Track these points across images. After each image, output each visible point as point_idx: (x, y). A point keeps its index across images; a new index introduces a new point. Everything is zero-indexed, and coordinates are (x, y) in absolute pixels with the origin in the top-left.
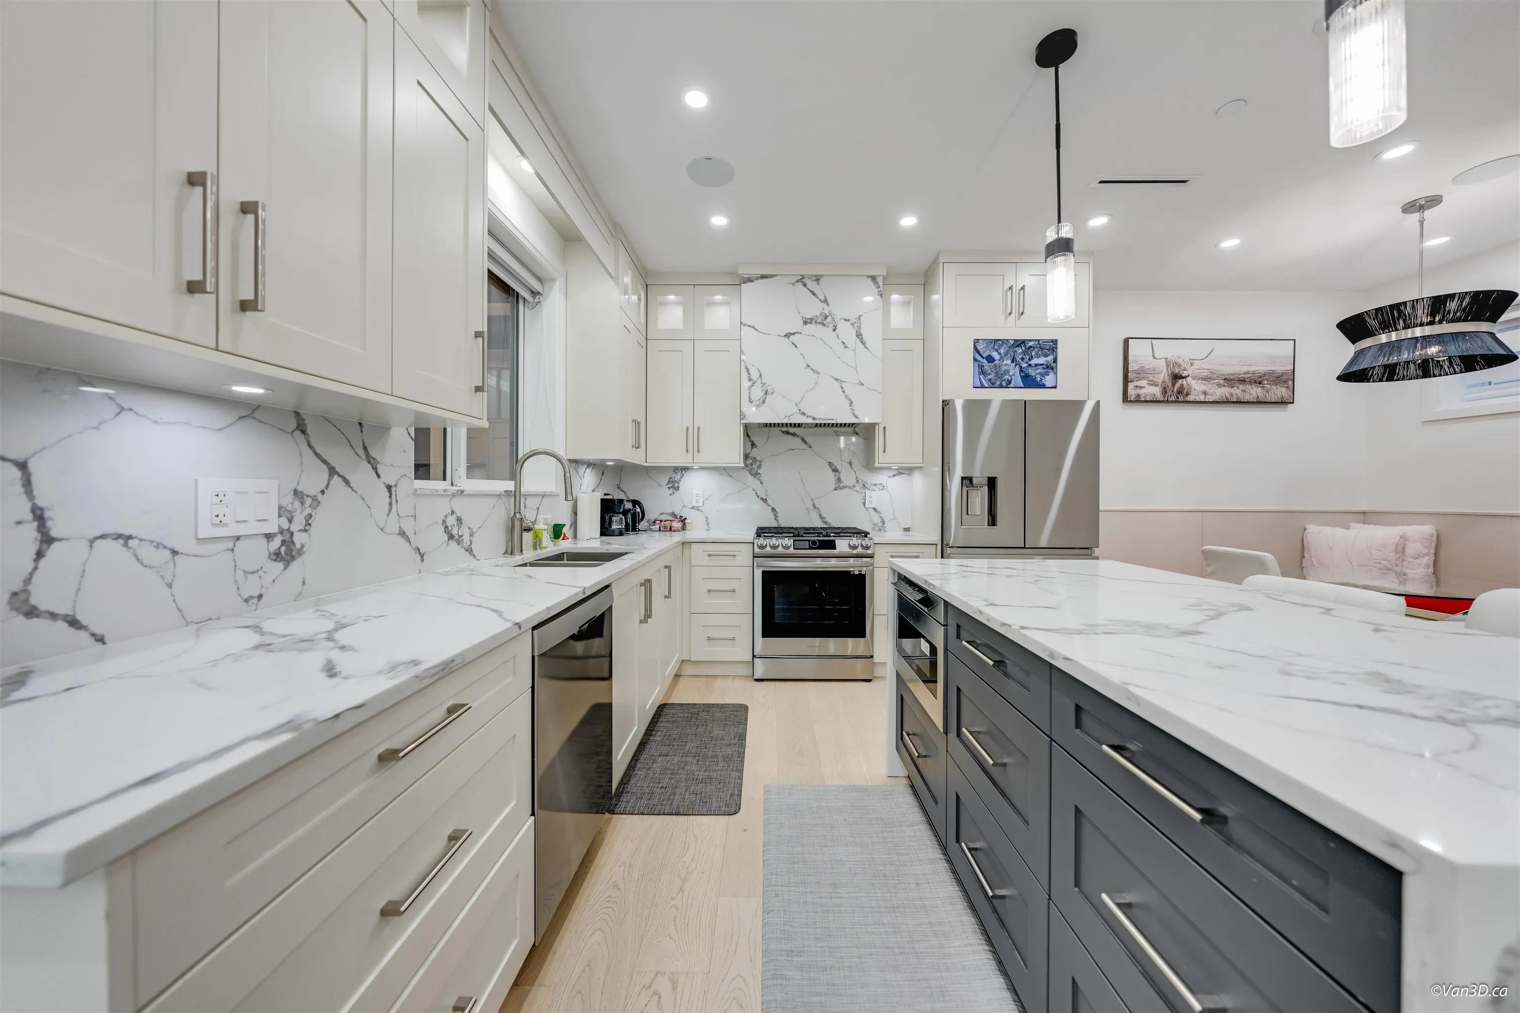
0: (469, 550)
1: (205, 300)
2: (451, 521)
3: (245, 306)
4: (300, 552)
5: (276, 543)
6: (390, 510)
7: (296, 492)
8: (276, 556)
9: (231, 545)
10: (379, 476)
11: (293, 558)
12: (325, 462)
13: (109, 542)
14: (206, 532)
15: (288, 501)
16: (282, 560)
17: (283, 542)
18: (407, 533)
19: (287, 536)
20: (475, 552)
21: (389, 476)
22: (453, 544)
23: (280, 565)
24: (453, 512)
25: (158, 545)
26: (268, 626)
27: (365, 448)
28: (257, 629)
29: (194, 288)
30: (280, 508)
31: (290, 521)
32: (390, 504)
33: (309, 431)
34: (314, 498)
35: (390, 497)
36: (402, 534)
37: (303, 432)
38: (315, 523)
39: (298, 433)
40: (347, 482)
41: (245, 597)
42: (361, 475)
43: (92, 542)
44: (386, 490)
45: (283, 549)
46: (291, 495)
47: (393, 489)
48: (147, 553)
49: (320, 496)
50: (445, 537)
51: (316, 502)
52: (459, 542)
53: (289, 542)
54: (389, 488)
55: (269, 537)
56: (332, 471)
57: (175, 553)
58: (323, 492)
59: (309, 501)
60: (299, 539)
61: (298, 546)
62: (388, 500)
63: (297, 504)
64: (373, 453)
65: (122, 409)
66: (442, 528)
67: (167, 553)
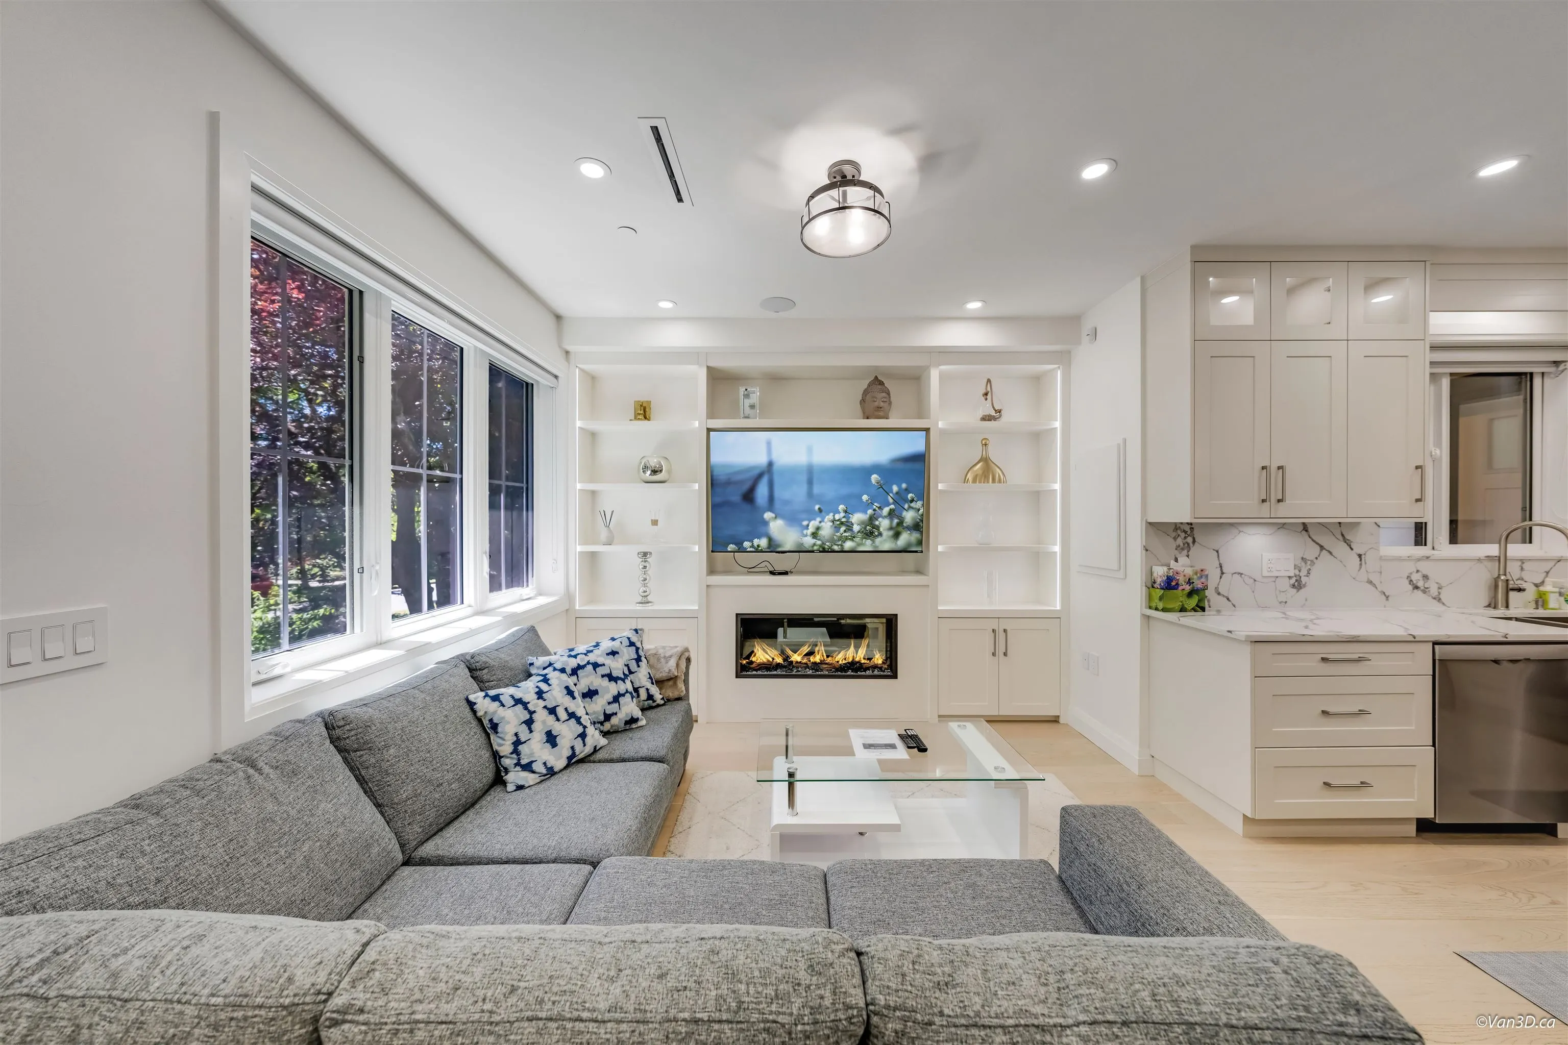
0: (1438, 599)
1: (1267, 504)
2: (1416, 577)
3: (1279, 501)
4: (1305, 586)
5: (1293, 581)
6: (1360, 568)
7: (1302, 558)
8: (1294, 586)
9: (1274, 579)
10: (1352, 549)
11: (1301, 588)
12: (1317, 544)
13: (1236, 575)
14: (1265, 574)
15: (1299, 562)
16: (1296, 588)
17: (1296, 580)
18: (1374, 582)
19: (1298, 578)
20: (1443, 600)
21: (1358, 549)
22: (1418, 593)
23: (1295, 590)
24: (1418, 571)
25: (1250, 578)
26: (1288, 613)
27: (1343, 535)
28: (1284, 613)
29: (1263, 501)
30: (1295, 565)
31: (1300, 571)
32: (1361, 564)
33: (1309, 530)
34: (1312, 561)
35: (1361, 560)
36: (1370, 582)
37: (1306, 531)
38: (1312, 572)
39: (1304, 532)
40: (1330, 553)
41: (1280, 600)
42: (1340, 549)
43: (1233, 574)
44: (1357, 557)
45: (1296, 584)
46: (1300, 559)
47: (1363, 556)
48: (1246, 579)
49: (1315, 560)
50: (1411, 587)
51: (1313, 563)
52: (1424, 592)
53: (1299, 581)
54: (1360, 556)
55: (1290, 577)
56: (1322, 547)
57: (1255, 580)
58: (1317, 558)
59: (1309, 563)
60: (1304, 580)
61: (1303, 583)
62: (1359, 563)
63: (1303, 564)
64: (1347, 537)
65: (1240, 532)
66: (1407, 582)
67: (1252, 580)
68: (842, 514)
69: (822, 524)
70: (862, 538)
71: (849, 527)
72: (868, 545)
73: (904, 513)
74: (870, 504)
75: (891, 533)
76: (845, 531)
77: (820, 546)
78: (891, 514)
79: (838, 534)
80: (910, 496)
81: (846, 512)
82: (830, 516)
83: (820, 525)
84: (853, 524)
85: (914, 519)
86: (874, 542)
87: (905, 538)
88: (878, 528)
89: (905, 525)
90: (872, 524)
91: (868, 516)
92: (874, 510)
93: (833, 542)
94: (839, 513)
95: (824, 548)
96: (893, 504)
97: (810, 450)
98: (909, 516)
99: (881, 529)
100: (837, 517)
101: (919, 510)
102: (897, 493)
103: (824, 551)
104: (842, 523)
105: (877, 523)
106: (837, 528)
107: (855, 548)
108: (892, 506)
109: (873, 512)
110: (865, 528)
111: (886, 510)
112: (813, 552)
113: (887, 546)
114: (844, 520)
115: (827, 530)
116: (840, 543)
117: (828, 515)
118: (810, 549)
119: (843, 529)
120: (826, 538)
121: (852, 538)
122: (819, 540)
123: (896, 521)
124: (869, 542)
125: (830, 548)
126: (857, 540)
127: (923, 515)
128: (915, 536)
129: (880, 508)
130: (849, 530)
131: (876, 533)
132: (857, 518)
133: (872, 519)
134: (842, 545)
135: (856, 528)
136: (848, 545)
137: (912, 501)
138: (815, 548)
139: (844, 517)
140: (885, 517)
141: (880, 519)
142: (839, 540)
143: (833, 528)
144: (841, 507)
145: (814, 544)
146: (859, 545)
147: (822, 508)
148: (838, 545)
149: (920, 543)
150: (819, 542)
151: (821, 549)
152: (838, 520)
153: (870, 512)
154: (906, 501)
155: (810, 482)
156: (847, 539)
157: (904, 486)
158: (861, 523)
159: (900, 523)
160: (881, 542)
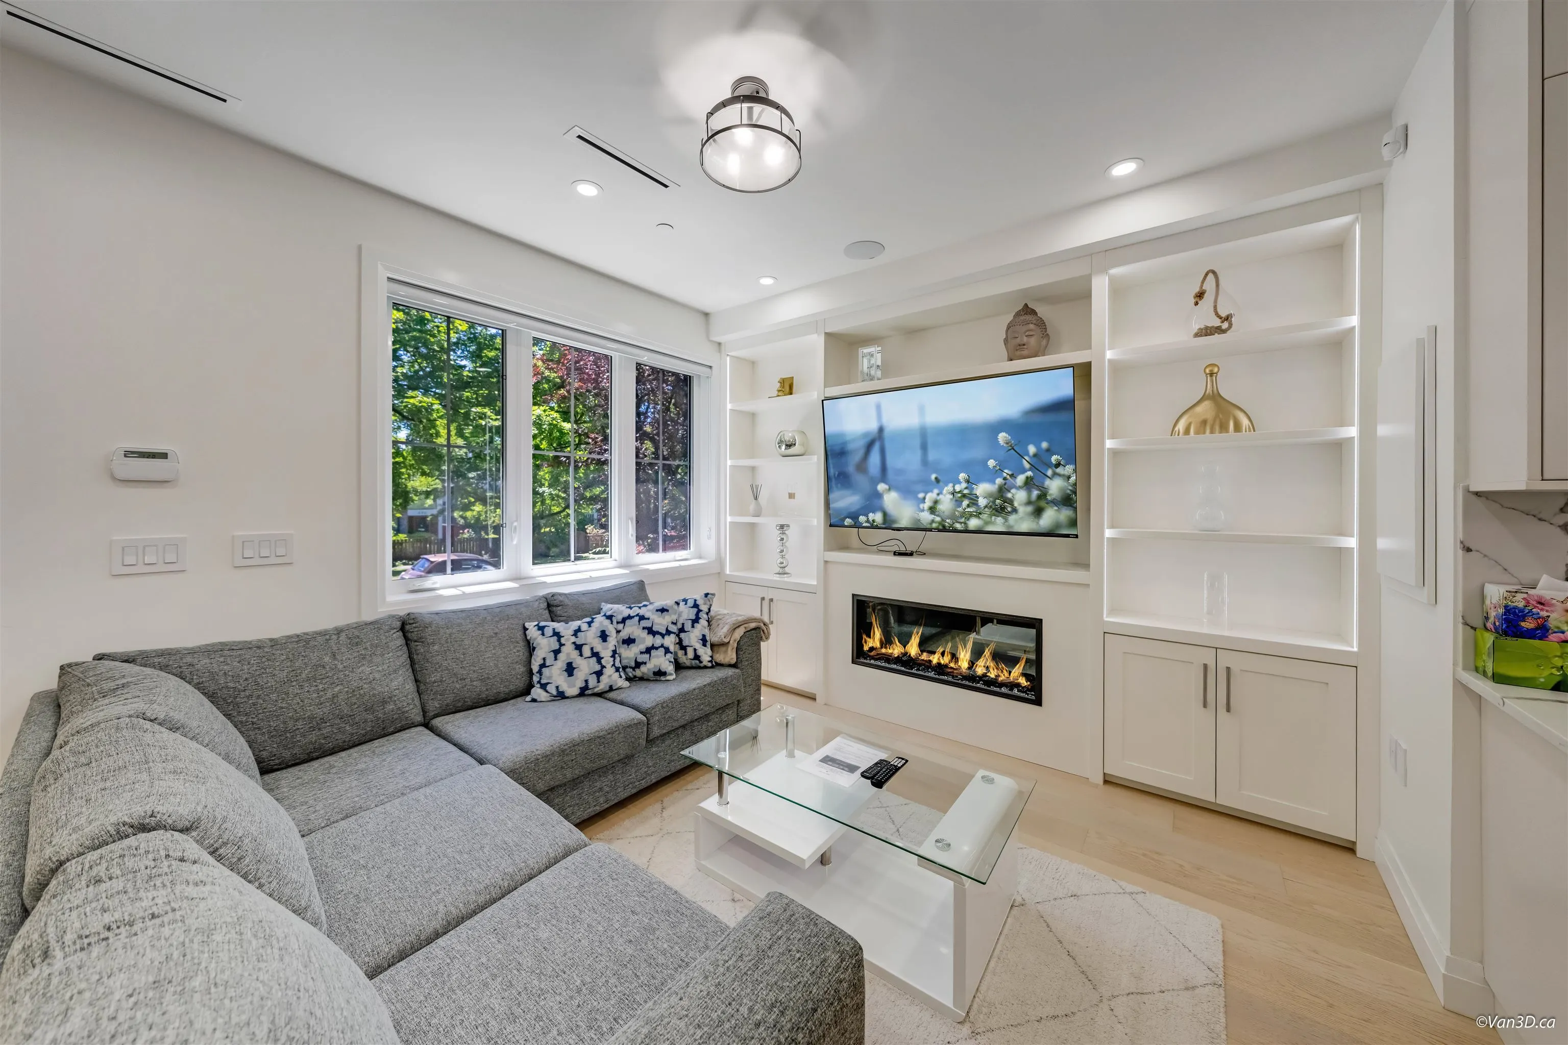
68: (964, 485)
69: (941, 496)
70: (991, 515)
71: (974, 501)
72: (998, 524)
73: (1048, 482)
74: (998, 471)
75: (1030, 509)
76: (968, 506)
77: (940, 523)
78: (1029, 484)
79: (960, 509)
80: (1054, 459)
81: (968, 481)
82: (949, 488)
83: (938, 498)
84: (977, 497)
85: (1062, 490)
86: (1006, 520)
87: (1050, 517)
88: (1011, 502)
89: (1049, 498)
90: (1002, 496)
91: (997, 486)
92: (1005, 479)
93: (955, 519)
94: (960, 483)
95: (944, 526)
96: (1030, 470)
97: (922, 410)
98: (1055, 487)
99: (1016, 504)
100: (958, 488)
101: (1069, 477)
102: (1035, 455)
103: (943, 529)
104: (964, 496)
105: (1009, 495)
106: (959, 502)
107: (983, 527)
108: (1029, 473)
109: (1003, 482)
110: (994, 502)
111: (1021, 479)
112: (930, 530)
113: (1025, 527)
114: (966, 492)
115: (946, 504)
116: (963, 520)
117: (947, 485)
118: (928, 526)
119: (966, 502)
120: (947, 513)
121: (978, 515)
122: (938, 516)
123: (1035, 493)
124: (999, 520)
125: (951, 526)
126: (984, 516)
127: (1075, 484)
128: (1065, 514)
129: (1012, 476)
130: (974, 504)
131: (1009, 509)
132: (983, 489)
133: (1002, 490)
134: (965, 523)
135: (982, 502)
136: (973, 523)
137: (1058, 465)
138: (934, 525)
139: (966, 488)
140: (1020, 488)
141: (1013, 491)
142: (962, 517)
143: (954, 502)
144: (962, 476)
145: (933, 521)
146: (987, 523)
147: (939, 478)
148: (961, 523)
149: (1073, 523)
150: (938, 519)
151: (941, 527)
152: (959, 492)
153: (999, 481)
154: (1049, 465)
155: (924, 447)
156: (971, 515)
157: (1045, 445)
158: (988, 496)
159: (1043, 496)
160: (1016, 521)
